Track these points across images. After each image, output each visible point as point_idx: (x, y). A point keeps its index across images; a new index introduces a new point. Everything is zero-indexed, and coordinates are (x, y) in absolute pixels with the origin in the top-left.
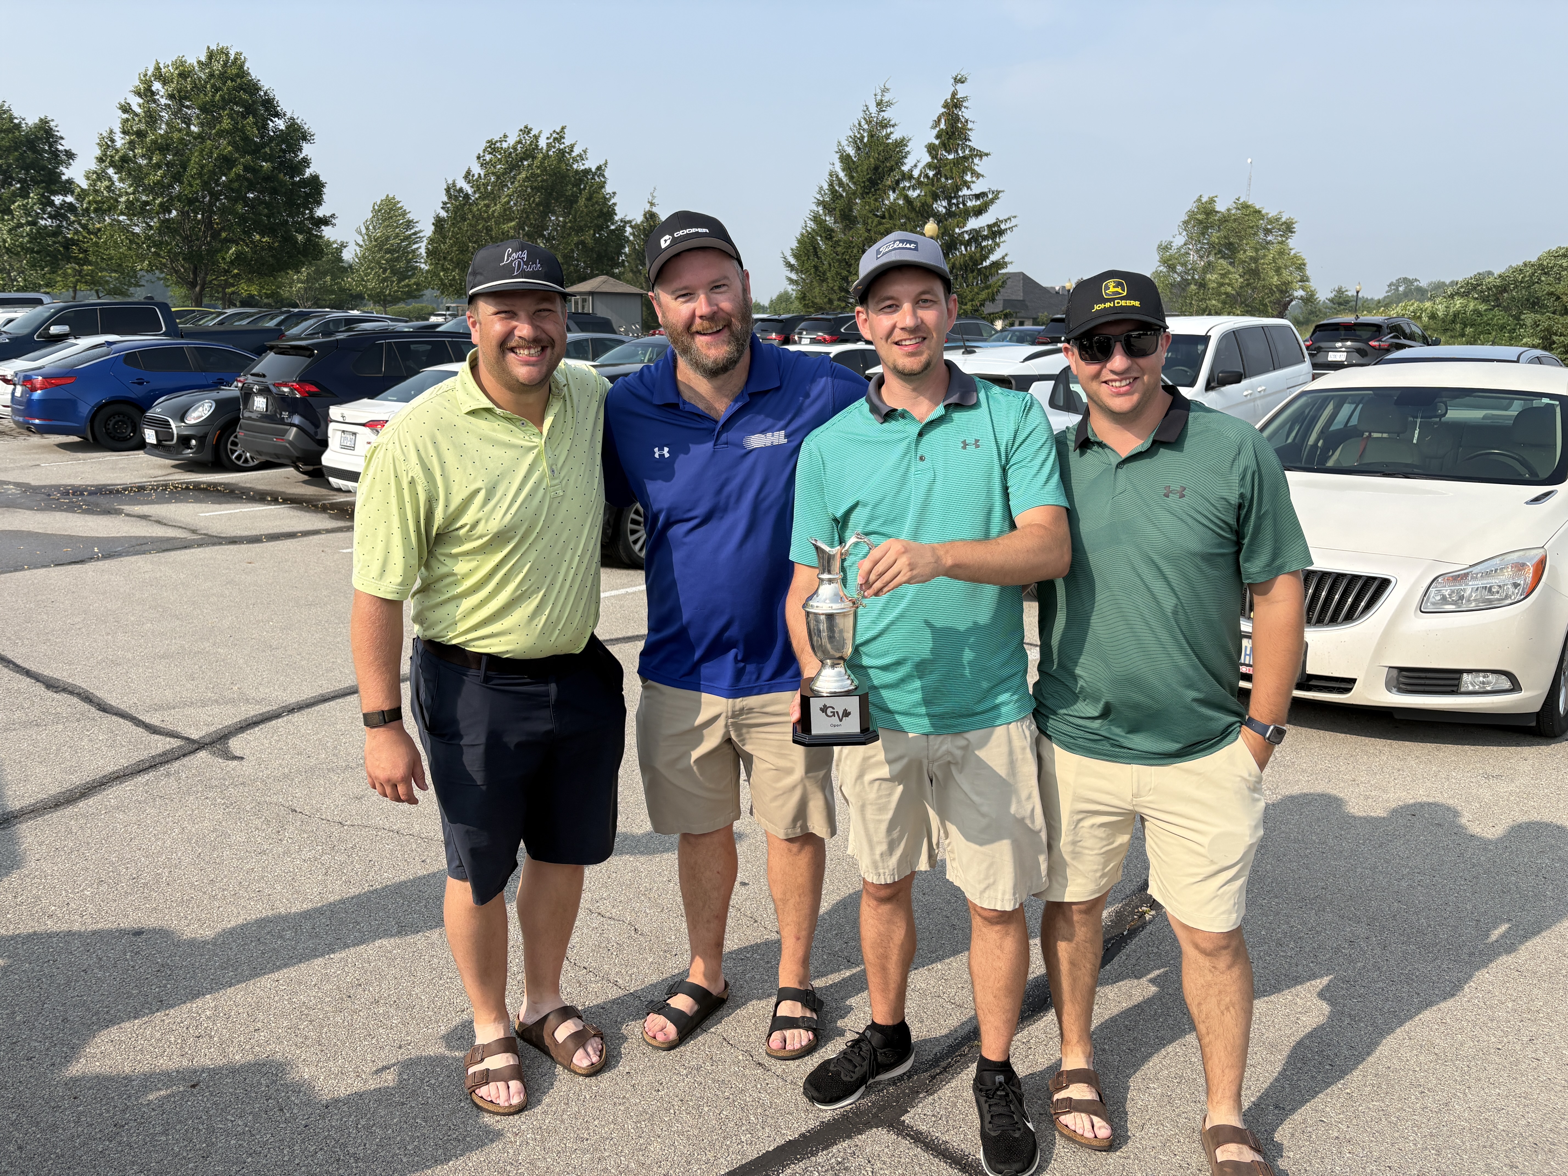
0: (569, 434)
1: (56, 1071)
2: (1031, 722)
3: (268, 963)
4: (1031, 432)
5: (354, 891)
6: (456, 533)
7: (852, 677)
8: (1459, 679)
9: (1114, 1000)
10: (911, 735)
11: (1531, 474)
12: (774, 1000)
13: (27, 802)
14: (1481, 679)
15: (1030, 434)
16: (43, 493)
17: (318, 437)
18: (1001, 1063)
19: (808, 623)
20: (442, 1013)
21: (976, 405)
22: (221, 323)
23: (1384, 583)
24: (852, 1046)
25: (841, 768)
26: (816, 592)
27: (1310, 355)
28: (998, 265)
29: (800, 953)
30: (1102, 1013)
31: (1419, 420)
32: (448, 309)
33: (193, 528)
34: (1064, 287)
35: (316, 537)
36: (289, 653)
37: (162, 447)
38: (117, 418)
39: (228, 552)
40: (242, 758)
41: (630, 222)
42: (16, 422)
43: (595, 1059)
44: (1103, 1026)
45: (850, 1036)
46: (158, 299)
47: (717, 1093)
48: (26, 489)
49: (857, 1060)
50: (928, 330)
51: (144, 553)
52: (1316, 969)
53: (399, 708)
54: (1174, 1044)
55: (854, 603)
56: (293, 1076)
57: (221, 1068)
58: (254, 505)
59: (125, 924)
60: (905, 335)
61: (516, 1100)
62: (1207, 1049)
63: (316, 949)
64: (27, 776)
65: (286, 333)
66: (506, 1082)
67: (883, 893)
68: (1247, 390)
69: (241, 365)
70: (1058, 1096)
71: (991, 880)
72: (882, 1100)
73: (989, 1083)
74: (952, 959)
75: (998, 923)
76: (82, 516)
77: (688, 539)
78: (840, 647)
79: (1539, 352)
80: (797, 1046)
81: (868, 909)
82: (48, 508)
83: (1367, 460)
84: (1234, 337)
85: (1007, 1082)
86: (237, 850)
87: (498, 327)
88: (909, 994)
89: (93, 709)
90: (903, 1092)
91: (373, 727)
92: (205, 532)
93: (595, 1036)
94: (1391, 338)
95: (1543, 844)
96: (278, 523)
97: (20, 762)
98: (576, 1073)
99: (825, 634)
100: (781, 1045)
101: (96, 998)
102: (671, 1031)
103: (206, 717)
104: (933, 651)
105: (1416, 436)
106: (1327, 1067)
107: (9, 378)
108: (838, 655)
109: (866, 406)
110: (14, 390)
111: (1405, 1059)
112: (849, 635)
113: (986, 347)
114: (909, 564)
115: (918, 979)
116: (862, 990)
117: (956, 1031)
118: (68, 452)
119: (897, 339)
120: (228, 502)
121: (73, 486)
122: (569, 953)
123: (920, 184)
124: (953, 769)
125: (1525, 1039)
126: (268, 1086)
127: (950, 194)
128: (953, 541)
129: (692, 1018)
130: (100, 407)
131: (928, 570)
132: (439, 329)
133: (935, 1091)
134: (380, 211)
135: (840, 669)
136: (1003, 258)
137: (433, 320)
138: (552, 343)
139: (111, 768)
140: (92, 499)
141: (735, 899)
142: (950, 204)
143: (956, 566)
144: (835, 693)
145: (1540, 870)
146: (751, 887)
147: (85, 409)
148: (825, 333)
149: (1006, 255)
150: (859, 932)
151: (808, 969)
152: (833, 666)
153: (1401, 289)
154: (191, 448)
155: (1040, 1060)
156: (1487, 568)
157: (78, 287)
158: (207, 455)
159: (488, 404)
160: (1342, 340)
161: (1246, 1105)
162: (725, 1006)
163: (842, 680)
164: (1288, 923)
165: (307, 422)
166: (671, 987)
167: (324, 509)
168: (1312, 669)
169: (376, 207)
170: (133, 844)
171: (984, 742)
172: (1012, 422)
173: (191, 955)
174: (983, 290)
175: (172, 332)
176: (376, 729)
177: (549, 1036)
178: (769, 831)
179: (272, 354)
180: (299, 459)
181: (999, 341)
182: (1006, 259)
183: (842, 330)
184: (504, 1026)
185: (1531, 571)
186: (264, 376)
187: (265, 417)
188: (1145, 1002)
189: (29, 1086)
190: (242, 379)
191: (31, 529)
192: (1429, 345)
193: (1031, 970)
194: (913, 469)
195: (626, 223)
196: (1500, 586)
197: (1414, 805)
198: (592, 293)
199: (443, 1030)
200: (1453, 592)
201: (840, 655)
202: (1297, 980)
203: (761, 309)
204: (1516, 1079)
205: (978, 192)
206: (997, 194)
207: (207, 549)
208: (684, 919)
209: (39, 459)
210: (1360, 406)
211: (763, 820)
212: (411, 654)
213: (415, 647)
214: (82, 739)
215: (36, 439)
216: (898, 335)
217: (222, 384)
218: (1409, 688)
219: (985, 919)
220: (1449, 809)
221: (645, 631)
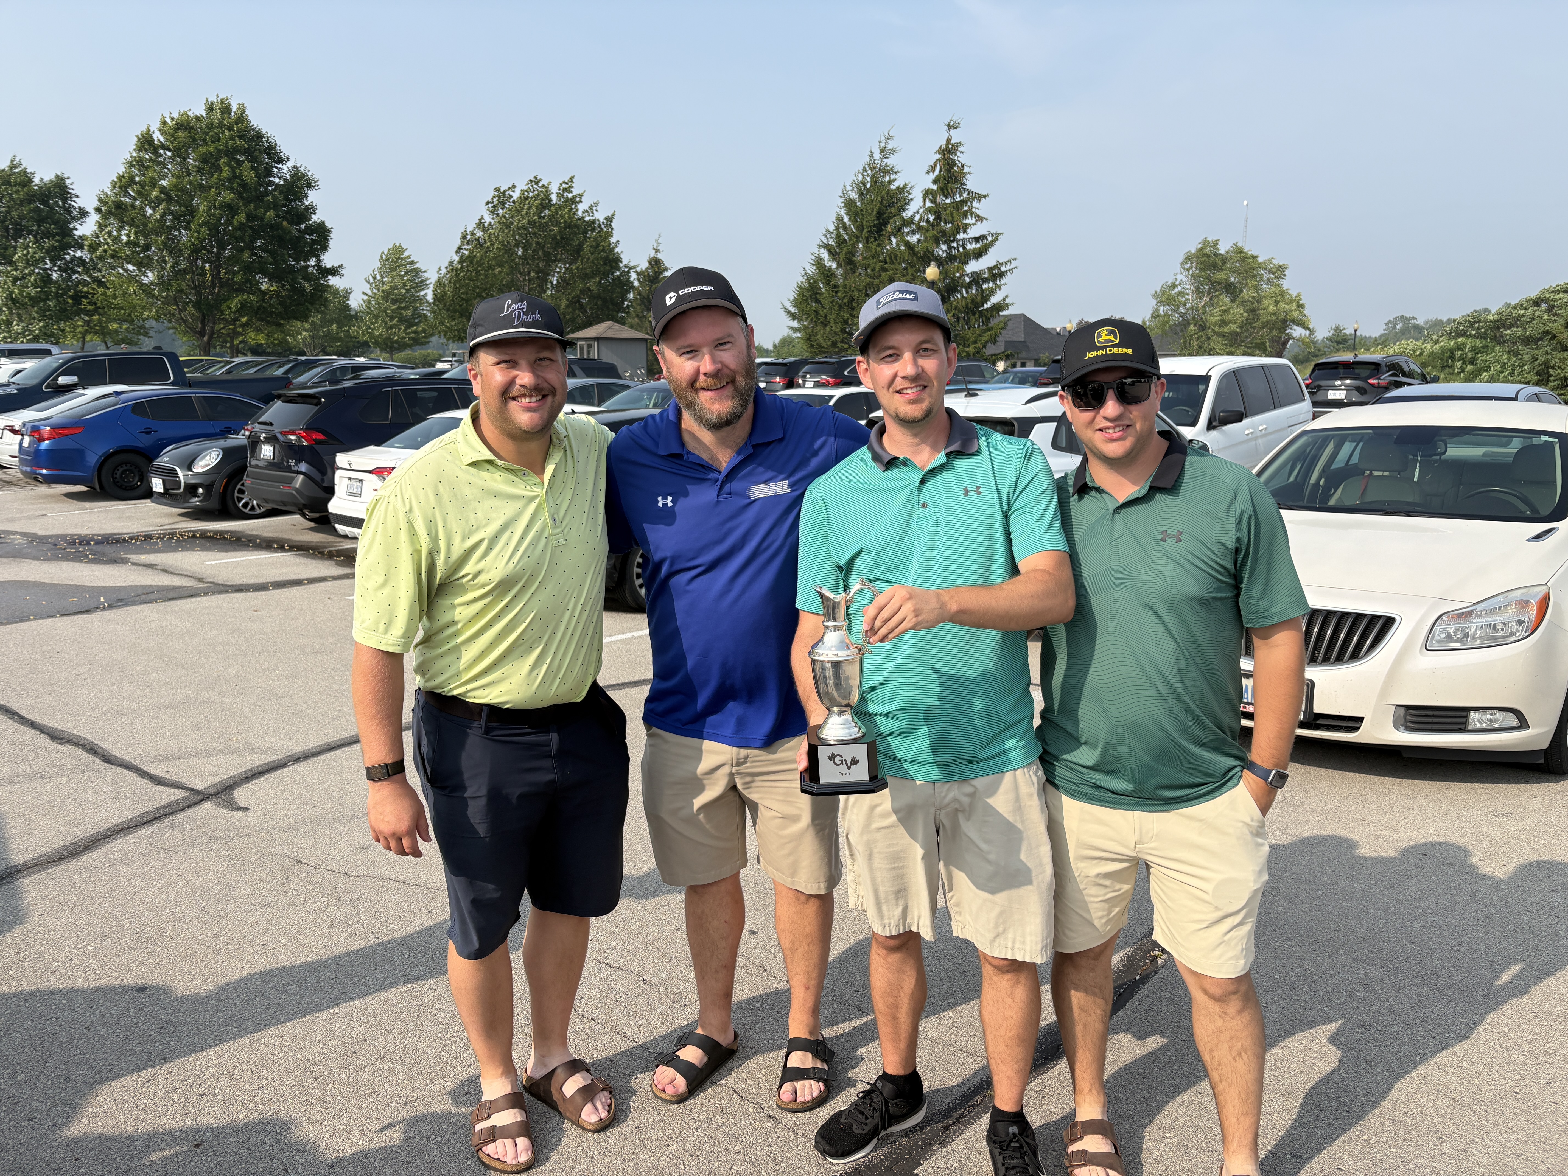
0: (571, 483)
1: (58, 1132)
2: (1037, 767)
3: (273, 1019)
4: (1033, 478)
5: (359, 944)
6: (460, 581)
7: (860, 724)
8: (1467, 717)
9: (1127, 1047)
10: (918, 783)
11: (1532, 511)
12: (785, 1050)
13: (30, 856)
14: (1488, 716)
15: (1031, 481)
16: (50, 543)
17: (325, 485)
18: (1015, 1113)
19: (814, 671)
20: (449, 1068)
21: (977, 453)
22: (229, 372)
23: (1389, 622)
24: (863, 1098)
25: (847, 817)
26: (821, 640)
27: (1310, 393)
28: (998, 308)
29: (810, 1003)
30: (1115, 1062)
31: (1419, 459)
32: (454, 355)
33: (200, 576)
34: (1065, 328)
35: (322, 584)
36: (295, 701)
37: (169, 496)
38: (125, 468)
39: (234, 600)
40: (247, 809)
41: (634, 267)
42: (23, 472)
43: (604, 1114)
44: (1117, 1075)
45: (861, 1087)
46: (166, 348)
47: (728, 1147)
48: (32, 538)
49: (868, 1112)
50: (929, 380)
51: (150, 602)
52: (1331, 1013)
53: (402, 761)
54: (1189, 1092)
55: (860, 650)
56: (297, 1135)
57: (225, 1127)
58: (260, 552)
59: (130, 980)
60: (906, 384)
61: (523, 1158)
62: (1221, 1098)
63: (321, 1004)
64: (30, 829)
65: (294, 381)
66: (514, 1139)
67: (892, 943)
68: (1248, 429)
69: (248, 413)
70: (1074, 1148)
71: (1001, 929)
72: (895, 1153)
73: (1003, 1134)
74: (963, 1006)
75: (1008, 972)
76: (88, 566)
77: (690, 587)
78: (847, 694)
79: (1537, 389)
80: (808, 1098)
81: (877, 958)
82: (55, 558)
83: (1369, 498)
84: (1234, 377)
85: (1021, 1134)
86: (242, 903)
87: (498, 376)
88: (921, 1042)
89: (98, 761)
90: (916, 1144)
91: (376, 781)
92: (211, 580)
93: (603, 1089)
94: (1390, 376)
95: (1555, 883)
96: (284, 570)
97: (24, 815)
98: (584, 1129)
99: (831, 682)
100: (791, 1097)
101: (100, 1056)
102: (681, 1083)
103: (211, 767)
104: (940, 697)
105: (1417, 474)
106: (1344, 1114)
107: (17, 428)
108: (844, 702)
109: (869, 454)
110: (22, 440)
111: (1422, 1104)
112: (855, 682)
113: (989, 389)
114: (914, 611)
115: (929, 1027)
116: (872, 1039)
117: (968, 1080)
118: (75, 502)
119: (898, 388)
120: (235, 550)
121: (79, 535)
122: (577, 1004)
123: (920, 228)
124: (961, 817)
125: (1542, 1082)
126: (272, 1146)
127: (949, 238)
128: (957, 586)
129: (701, 1069)
130: (108, 457)
131: (932, 616)
132: (445, 376)
133: (949, 1143)
134: (387, 260)
135: (847, 716)
136: (1004, 299)
137: (440, 366)
138: (553, 391)
139: (115, 820)
140: (99, 548)
141: (743, 948)
142: (950, 248)
143: (961, 612)
144: (842, 741)
145: (1553, 908)
146: (760, 935)
147: (93, 459)
148: (829, 376)
149: (1007, 296)
150: (869, 981)
151: (818, 1018)
152: (840, 714)
153: (1398, 327)
154: (198, 497)
155: (1054, 1110)
156: (1491, 605)
157: (88, 338)
158: (213, 503)
159: (489, 456)
160: (1342, 379)
161: (1263, 1153)
162: (735, 1057)
163: (850, 728)
164: (1301, 966)
165: (314, 470)
166: (681, 1038)
167: (330, 556)
168: (1319, 707)
169: (384, 257)
170: (137, 897)
171: (993, 790)
172: (1013, 469)
173: (195, 1011)
174: (985, 332)
175: (181, 381)
176: (379, 783)
177: (557, 1090)
178: (778, 880)
179: (279, 402)
180: (305, 506)
181: (1001, 382)
182: (1007, 301)
183: (846, 373)
184: (511, 1081)
185: (1535, 608)
186: (271, 424)
187: (272, 465)
188: (1159, 1049)
189: (30, 1147)
190: (249, 427)
191: (37, 579)
192: (1427, 382)
193: (1043, 1016)
194: (915, 516)
195: (630, 268)
196: (1504, 624)
197: (1424, 845)
198: (597, 339)
199: (449, 1086)
200: (1458, 630)
201: (847, 702)
202: (1311, 1025)
203: (765, 352)
204: (1535, 1123)
205: (977, 235)
206: (996, 237)
207: (213, 597)
208: (692, 969)
209: (45, 509)
210: (1361, 444)
211: (770, 868)
212: (413, 706)
213: (417, 699)
214: (86, 792)
215: (43, 489)
216: (899, 383)
217: (229, 432)
218: (1416, 726)
219: (995, 967)
220: (1459, 848)
221: (650, 675)
